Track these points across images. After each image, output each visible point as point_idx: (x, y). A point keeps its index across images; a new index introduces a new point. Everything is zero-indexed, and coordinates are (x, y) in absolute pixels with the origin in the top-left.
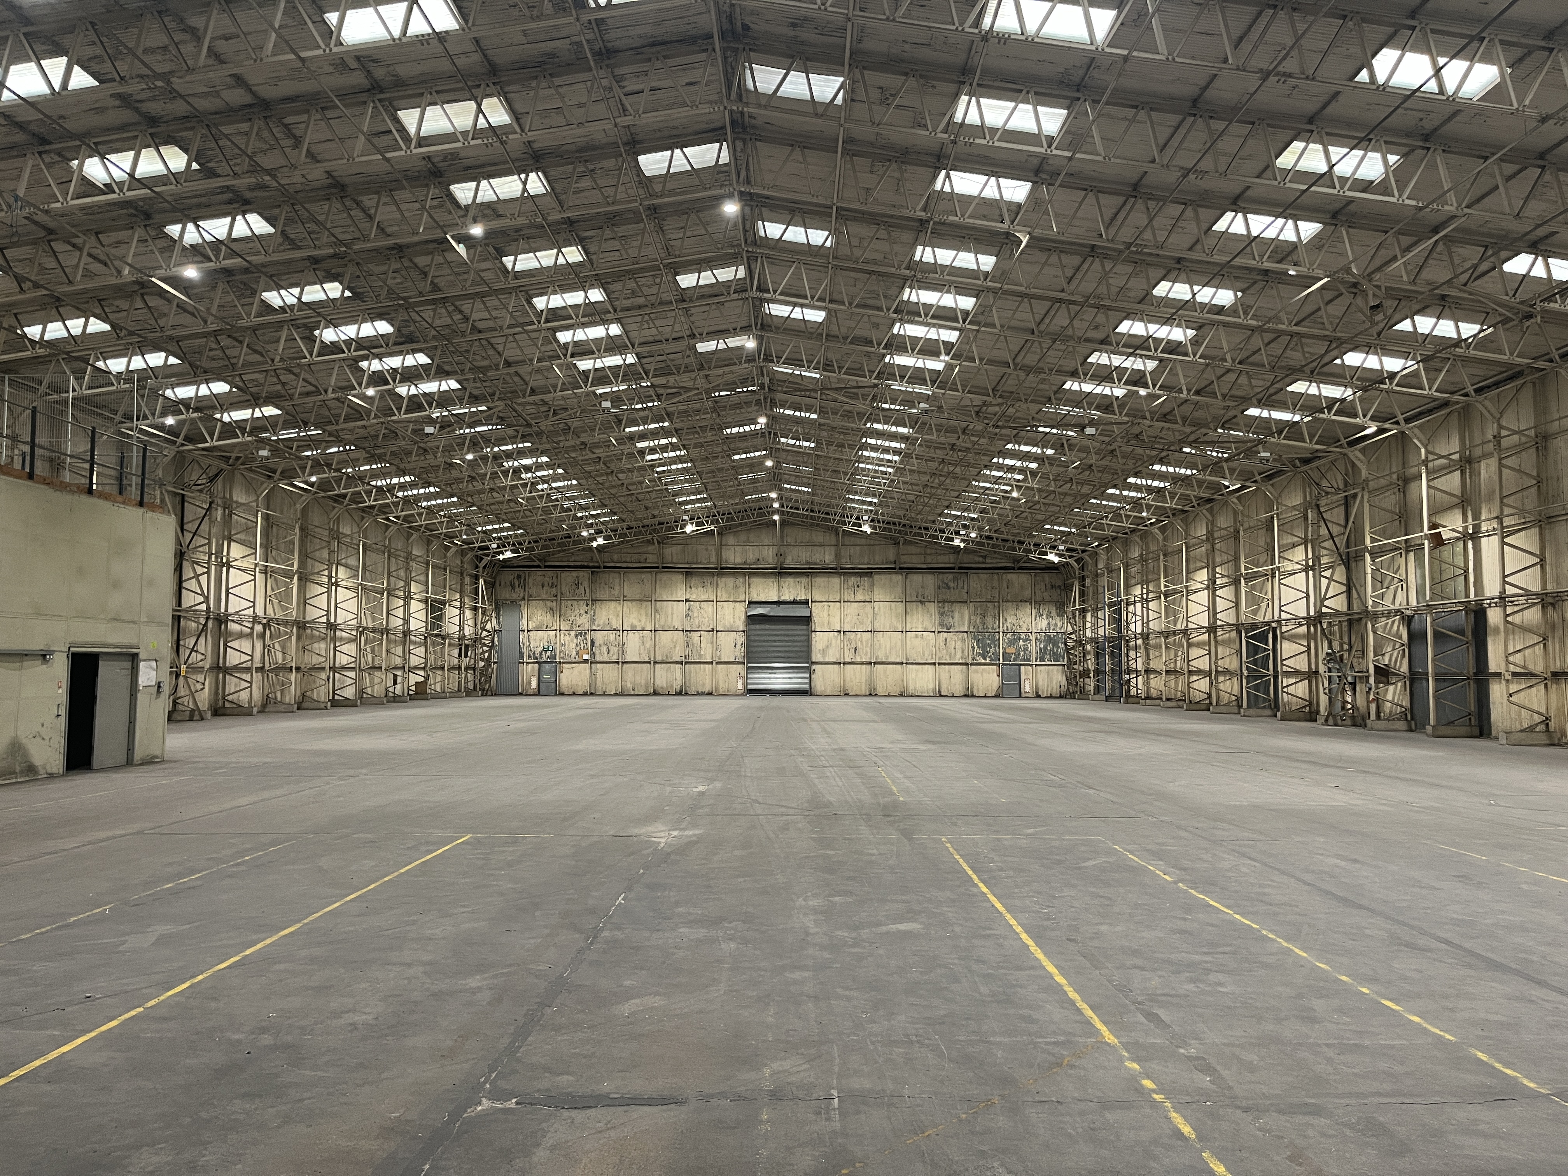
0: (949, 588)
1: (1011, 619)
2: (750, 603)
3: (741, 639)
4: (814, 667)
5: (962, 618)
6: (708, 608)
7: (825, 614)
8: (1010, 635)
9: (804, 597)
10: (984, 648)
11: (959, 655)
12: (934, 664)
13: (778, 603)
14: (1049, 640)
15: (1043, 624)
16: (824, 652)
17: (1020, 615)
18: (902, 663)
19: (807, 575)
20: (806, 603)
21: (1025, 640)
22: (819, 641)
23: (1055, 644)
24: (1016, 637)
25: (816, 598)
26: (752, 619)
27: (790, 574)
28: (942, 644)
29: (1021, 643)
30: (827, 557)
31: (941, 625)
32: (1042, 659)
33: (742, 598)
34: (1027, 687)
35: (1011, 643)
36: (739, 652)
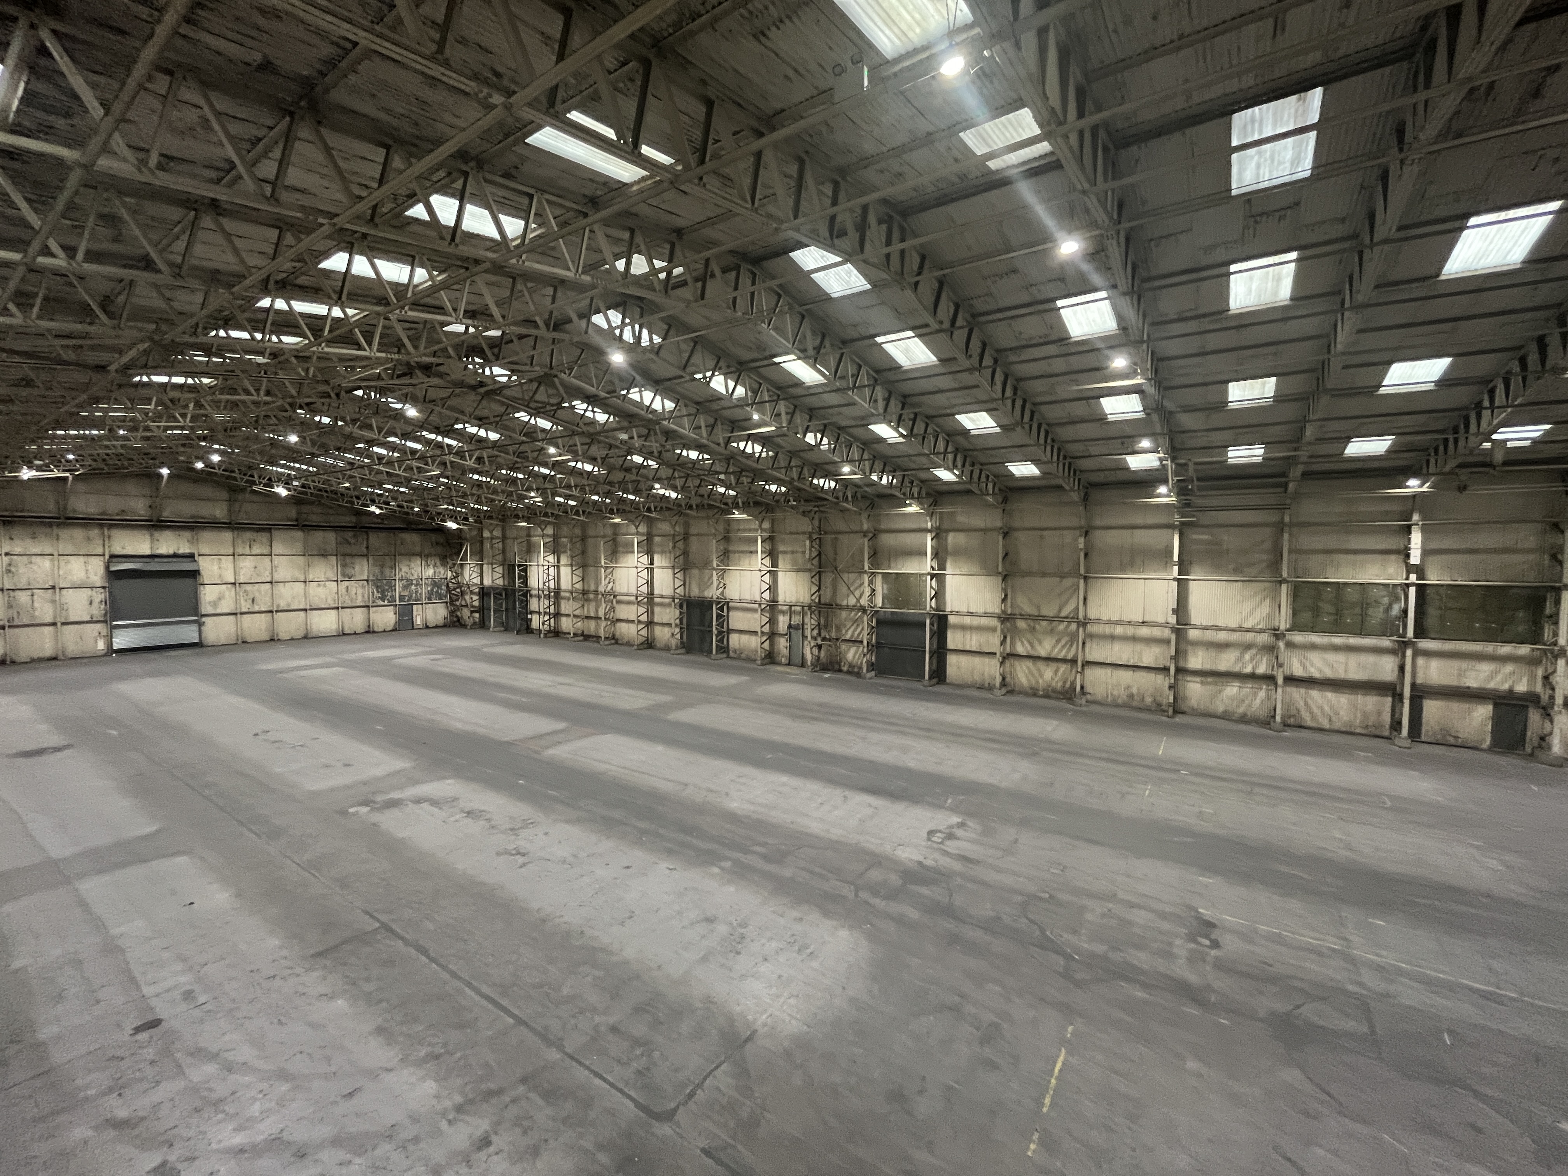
0: (350, 544)
1: (405, 569)
2: (112, 556)
3: (99, 596)
4: (204, 619)
5: (363, 569)
6: (46, 563)
7: (216, 567)
8: (404, 582)
9: (187, 551)
10: (383, 592)
11: (360, 598)
12: (337, 608)
13: (152, 556)
14: (435, 584)
15: (430, 572)
16: (215, 604)
17: (412, 565)
18: (305, 610)
19: (191, 528)
20: (191, 556)
21: (417, 585)
22: (208, 595)
23: (439, 587)
24: (410, 582)
25: (203, 551)
26: (113, 576)
27: (169, 527)
28: (344, 591)
29: (413, 587)
30: (219, 511)
31: (343, 575)
32: (430, 599)
33: (100, 551)
34: (418, 621)
35: (405, 587)
36: (98, 611)
